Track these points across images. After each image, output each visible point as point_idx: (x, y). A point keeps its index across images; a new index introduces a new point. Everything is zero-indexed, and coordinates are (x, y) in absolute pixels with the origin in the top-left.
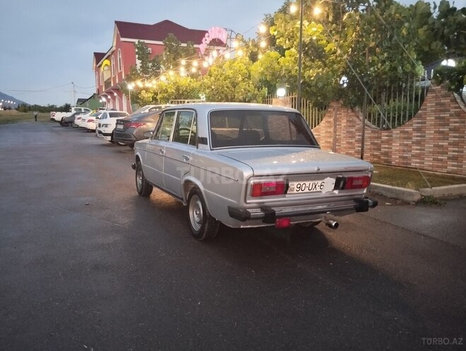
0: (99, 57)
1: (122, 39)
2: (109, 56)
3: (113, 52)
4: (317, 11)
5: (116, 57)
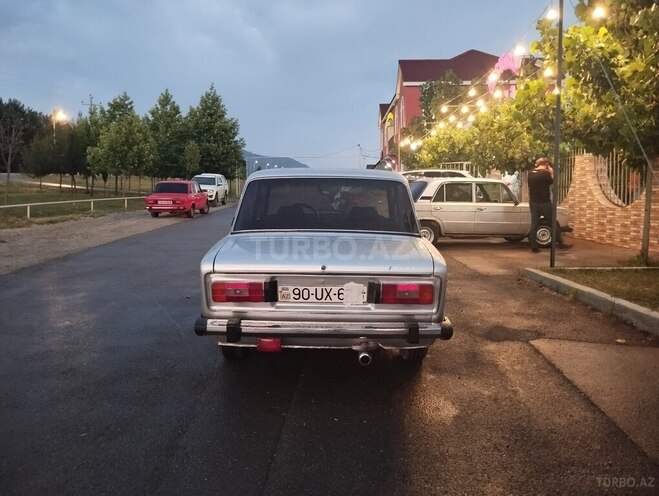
0: (384, 108)
1: (406, 84)
2: (393, 107)
3: (396, 102)
4: (599, 12)
5: (399, 109)
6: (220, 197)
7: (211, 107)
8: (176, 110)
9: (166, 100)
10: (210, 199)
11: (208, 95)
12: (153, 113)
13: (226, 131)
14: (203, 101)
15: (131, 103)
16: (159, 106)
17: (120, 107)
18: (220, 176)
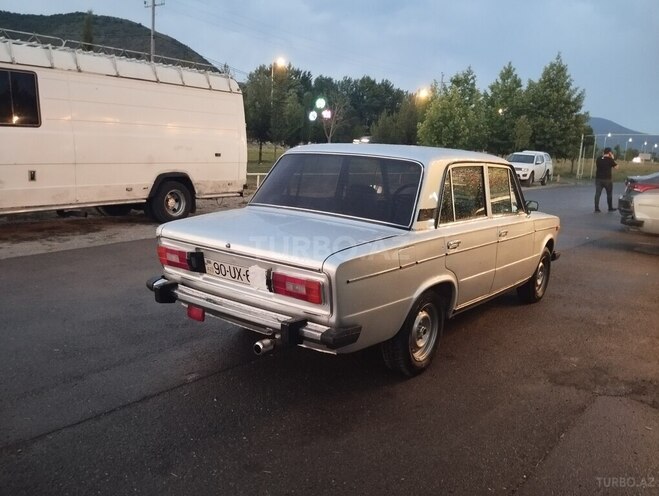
6: (537, 177)
7: (555, 78)
8: (518, 83)
9: (508, 73)
10: (522, 178)
11: (552, 66)
12: (492, 88)
13: (567, 103)
14: (547, 73)
15: (473, 78)
16: (500, 81)
17: (463, 82)
18: (542, 153)
